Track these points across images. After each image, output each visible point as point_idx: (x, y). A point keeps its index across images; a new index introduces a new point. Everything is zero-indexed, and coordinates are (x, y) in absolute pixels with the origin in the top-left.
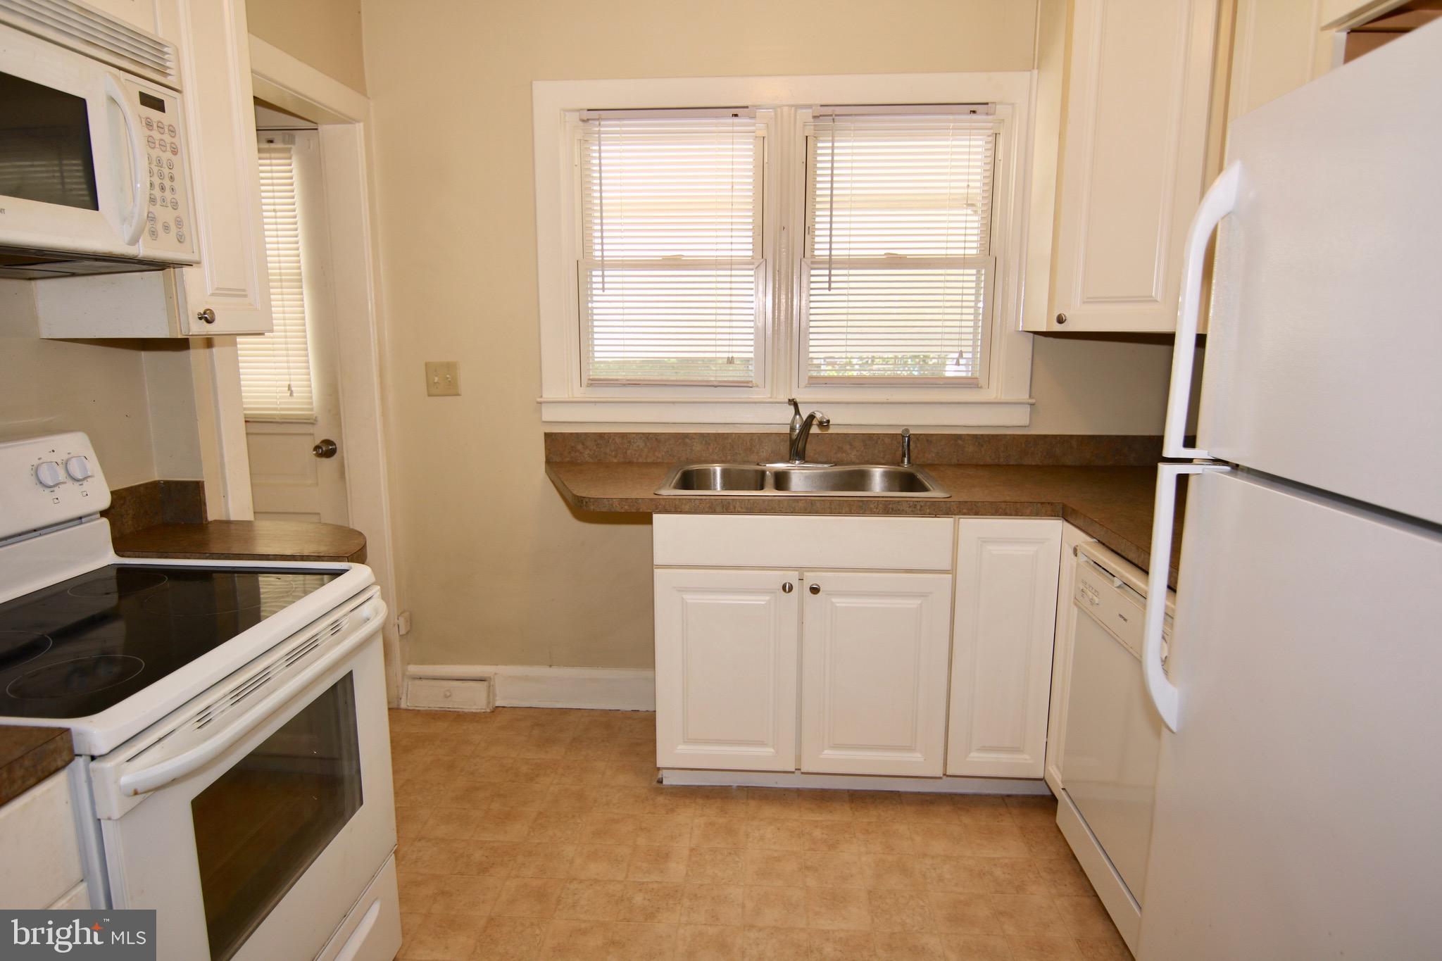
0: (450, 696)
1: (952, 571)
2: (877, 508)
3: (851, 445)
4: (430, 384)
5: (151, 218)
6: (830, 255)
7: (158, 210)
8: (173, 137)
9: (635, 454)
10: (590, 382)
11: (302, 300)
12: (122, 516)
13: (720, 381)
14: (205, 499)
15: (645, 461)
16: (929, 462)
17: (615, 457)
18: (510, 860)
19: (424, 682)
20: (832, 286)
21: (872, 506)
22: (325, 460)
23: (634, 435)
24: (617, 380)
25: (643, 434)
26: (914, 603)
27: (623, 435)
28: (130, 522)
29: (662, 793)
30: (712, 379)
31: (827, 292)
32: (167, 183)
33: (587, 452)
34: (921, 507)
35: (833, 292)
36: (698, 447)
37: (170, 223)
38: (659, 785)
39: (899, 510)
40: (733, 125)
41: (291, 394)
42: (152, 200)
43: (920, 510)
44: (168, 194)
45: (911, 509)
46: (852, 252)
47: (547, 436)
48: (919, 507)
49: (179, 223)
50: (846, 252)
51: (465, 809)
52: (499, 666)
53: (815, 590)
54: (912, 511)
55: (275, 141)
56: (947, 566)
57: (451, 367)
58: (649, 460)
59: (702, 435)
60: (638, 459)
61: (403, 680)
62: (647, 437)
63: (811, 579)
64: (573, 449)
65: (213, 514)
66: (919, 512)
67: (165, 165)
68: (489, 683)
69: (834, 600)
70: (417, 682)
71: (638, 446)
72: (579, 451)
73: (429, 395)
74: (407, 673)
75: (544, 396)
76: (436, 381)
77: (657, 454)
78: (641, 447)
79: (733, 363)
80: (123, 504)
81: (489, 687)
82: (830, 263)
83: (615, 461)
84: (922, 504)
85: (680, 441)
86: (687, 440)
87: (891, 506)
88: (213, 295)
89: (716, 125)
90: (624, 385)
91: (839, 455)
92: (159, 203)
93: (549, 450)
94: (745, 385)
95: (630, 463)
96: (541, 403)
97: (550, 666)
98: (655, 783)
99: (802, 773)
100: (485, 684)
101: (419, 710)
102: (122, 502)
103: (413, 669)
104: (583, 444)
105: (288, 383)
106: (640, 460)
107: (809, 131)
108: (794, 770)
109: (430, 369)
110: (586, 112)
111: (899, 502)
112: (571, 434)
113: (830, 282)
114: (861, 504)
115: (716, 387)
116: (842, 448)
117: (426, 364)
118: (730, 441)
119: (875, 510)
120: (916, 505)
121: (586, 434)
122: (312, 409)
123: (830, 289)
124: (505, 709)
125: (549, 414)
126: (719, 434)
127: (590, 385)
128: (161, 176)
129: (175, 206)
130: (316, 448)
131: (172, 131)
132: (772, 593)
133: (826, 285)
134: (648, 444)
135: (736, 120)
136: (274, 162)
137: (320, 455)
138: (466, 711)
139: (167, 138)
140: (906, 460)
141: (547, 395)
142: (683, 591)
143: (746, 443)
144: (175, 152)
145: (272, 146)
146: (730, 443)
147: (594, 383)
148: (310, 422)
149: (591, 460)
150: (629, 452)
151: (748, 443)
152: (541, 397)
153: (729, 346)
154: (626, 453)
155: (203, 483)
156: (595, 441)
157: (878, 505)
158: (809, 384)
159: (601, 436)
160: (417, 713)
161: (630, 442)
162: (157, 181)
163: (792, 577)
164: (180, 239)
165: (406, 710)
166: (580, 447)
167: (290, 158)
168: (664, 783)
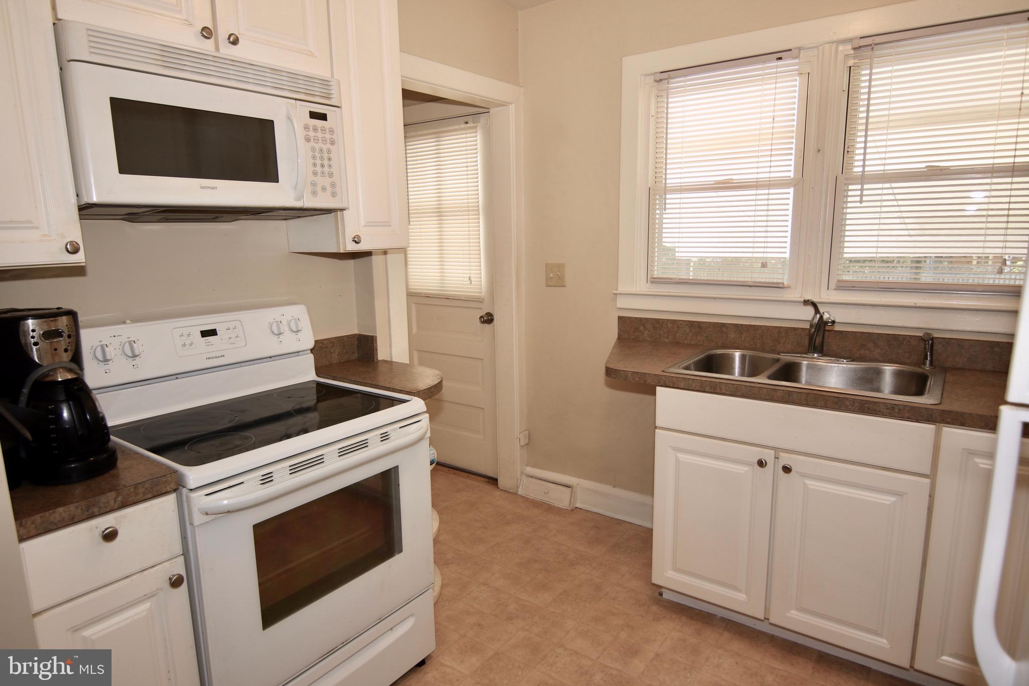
0: (547, 493)
1: (932, 476)
2: (852, 406)
3: (875, 344)
4: (548, 279)
5: (314, 184)
6: (863, 171)
7: (319, 180)
8: (332, 135)
9: (682, 337)
10: (652, 280)
11: (479, 223)
12: (332, 353)
13: (754, 282)
14: (377, 347)
15: (689, 343)
16: (959, 366)
17: (667, 338)
18: (529, 617)
19: (534, 480)
20: (864, 200)
21: (848, 403)
22: (486, 325)
23: (682, 322)
24: (672, 279)
25: (689, 321)
26: (889, 499)
27: (674, 322)
28: (336, 357)
29: (658, 604)
30: (749, 280)
31: (858, 204)
32: (326, 162)
33: (647, 332)
34: (900, 410)
35: (864, 204)
36: (732, 335)
37: (327, 186)
38: (659, 597)
39: (876, 410)
40: (777, 67)
41: (471, 283)
42: (315, 174)
43: (898, 413)
44: (326, 169)
45: (888, 411)
46: (887, 167)
47: (620, 318)
48: (897, 410)
49: (333, 185)
50: (882, 168)
51: (521, 573)
52: (581, 479)
53: (787, 470)
54: (890, 413)
55: (469, 122)
56: (927, 471)
57: (561, 267)
58: (693, 343)
59: (736, 325)
60: (684, 341)
61: (521, 475)
62: (692, 324)
63: (785, 459)
64: (637, 329)
65: (381, 355)
66: (896, 414)
67: (325, 152)
68: (572, 490)
69: (807, 482)
70: (530, 479)
71: (685, 331)
72: (641, 331)
73: (547, 286)
74: (524, 472)
75: (619, 289)
76: (551, 276)
77: (699, 338)
78: (687, 332)
79: (766, 267)
80: (333, 346)
81: (572, 492)
82: (864, 179)
83: (667, 341)
84: (901, 408)
85: (718, 329)
86: (724, 329)
87: (867, 405)
88: (364, 226)
89: (762, 69)
90: (677, 283)
91: (862, 352)
92: (319, 174)
93: (620, 329)
94: (777, 285)
95: (678, 343)
96: (616, 294)
97: (614, 487)
98: (656, 594)
99: (771, 624)
100: (570, 489)
101: (528, 498)
102: (332, 345)
103: (529, 470)
104: (644, 326)
105: (469, 275)
106: (686, 342)
107: (851, 62)
108: (763, 618)
109: (549, 267)
110: (659, 74)
111: (876, 402)
112: (636, 318)
113: (861, 196)
114: (836, 400)
115: (750, 286)
116: (866, 346)
117: (547, 265)
118: (760, 332)
119: (850, 407)
120: (894, 408)
121: (646, 319)
122: (481, 293)
123: (861, 202)
124: (581, 510)
125: (622, 303)
126: (750, 325)
127: (653, 282)
128: (322, 158)
129: (331, 175)
130: (481, 317)
131: (332, 131)
132: (751, 465)
133: (858, 199)
134: (692, 330)
135: (780, 63)
136: (468, 135)
137: (484, 322)
138: (556, 505)
139: (328, 136)
140: (928, 362)
141: (621, 289)
142: (677, 450)
143: (774, 334)
144: (333, 143)
145: (468, 125)
146: (760, 334)
147: (656, 281)
148: (480, 301)
149: (649, 339)
150: (677, 335)
151: (776, 335)
152: (617, 290)
153: (764, 252)
154: (675, 335)
155: (376, 337)
156: (653, 324)
157: (854, 403)
158: (837, 286)
159: (657, 321)
160: (525, 499)
161: (678, 327)
162: (318, 162)
163: (768, 455)
164: (334, 195)
165: (521, 496)
166: (641, 328)
167: (476, 132)
168: (664, 596)
